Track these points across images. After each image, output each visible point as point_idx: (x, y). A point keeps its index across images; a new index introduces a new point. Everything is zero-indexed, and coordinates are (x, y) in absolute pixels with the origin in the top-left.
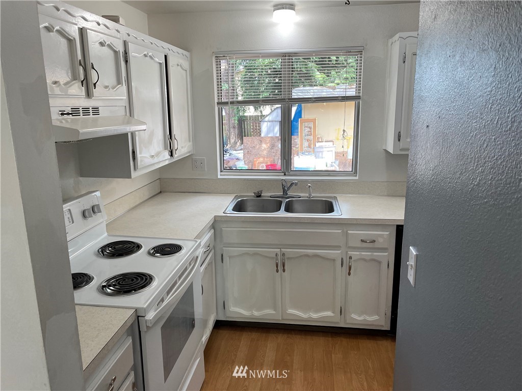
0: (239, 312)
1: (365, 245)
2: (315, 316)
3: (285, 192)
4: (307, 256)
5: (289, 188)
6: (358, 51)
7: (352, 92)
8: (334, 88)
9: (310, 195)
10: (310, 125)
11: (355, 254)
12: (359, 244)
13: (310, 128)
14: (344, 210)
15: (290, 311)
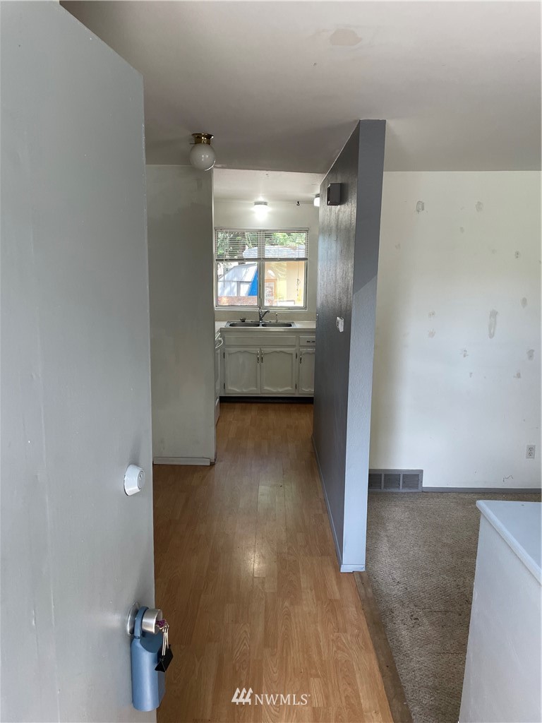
0: (235, 390)
1: (309, 344)
2: (280, 390)
3: (261, 319)
4: (276, 352)
5: (263, 316)
6: (307, 231)
7: (303, 256)
8: (294, 249)
9: (277, 321)
10: (271, 286)
11: (304, 350)
12: (306, 344)
13: (272, 288)
14: (297, 325)
15: (266, 388)
